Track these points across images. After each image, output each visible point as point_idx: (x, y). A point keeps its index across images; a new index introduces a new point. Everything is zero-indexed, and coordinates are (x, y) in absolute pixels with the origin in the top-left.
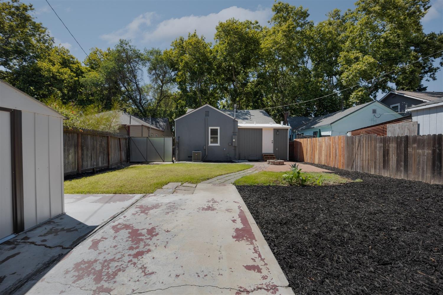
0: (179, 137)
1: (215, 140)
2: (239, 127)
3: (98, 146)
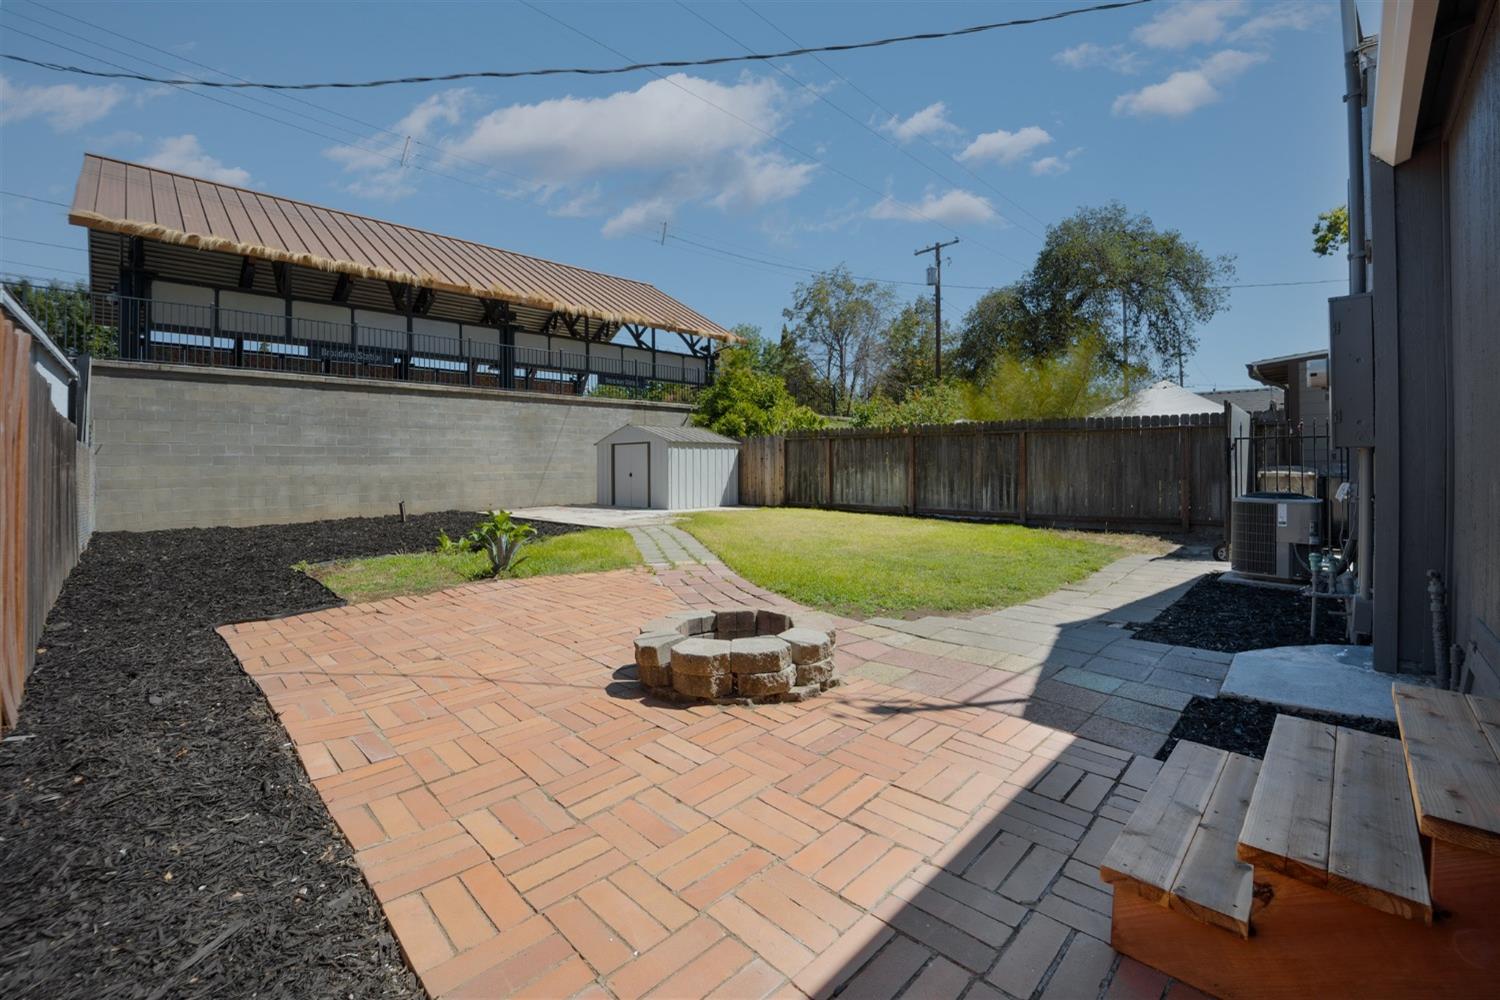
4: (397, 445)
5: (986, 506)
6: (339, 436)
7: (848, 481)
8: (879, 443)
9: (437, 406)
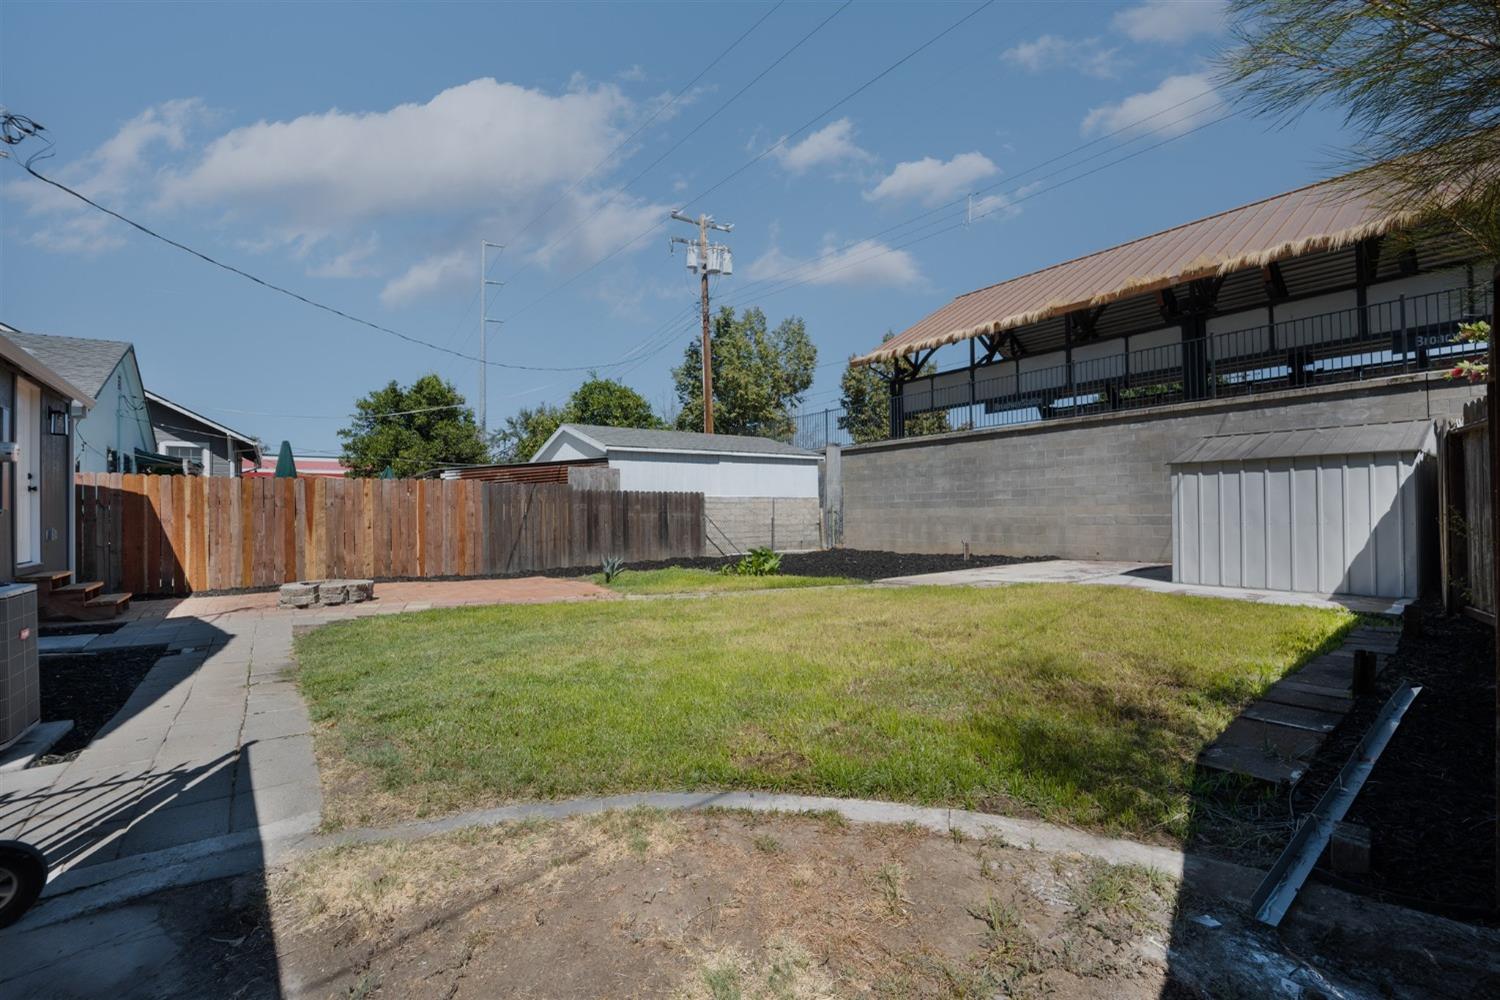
4: (999, 488)
6: (957, 483)
9: (1035, 445)
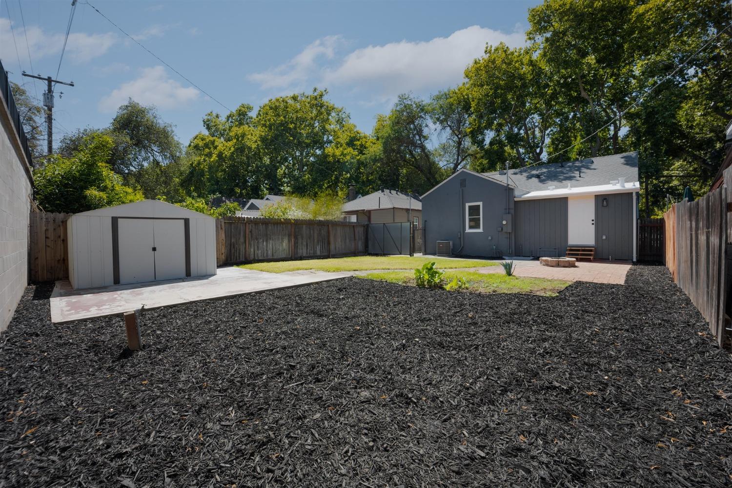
0: (426, 221)
1: (475, 224)
2: (516, 199)
3: (316, 235)
5: (318, 253)
7: (258, 247)
8: (276, 226)
